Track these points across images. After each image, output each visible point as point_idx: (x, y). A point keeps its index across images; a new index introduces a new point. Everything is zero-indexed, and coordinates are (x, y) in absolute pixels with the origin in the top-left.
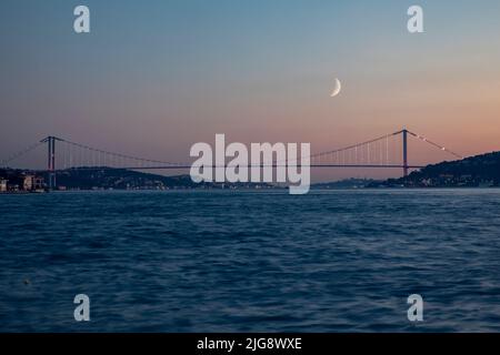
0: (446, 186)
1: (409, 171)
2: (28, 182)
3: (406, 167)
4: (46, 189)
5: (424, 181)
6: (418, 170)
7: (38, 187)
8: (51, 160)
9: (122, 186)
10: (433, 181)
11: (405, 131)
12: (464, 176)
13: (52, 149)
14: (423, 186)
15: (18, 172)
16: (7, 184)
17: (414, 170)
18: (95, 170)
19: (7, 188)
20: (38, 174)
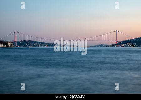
0: (129, 47)
1: (118, 42)
2: (9, 44)
3: (117, 41)
4: (14, 47)
5: (122, 45)
6: (121, 42)
7: (12, 46)
8: (15, 38)
9: (35, 46)
10: (125, 45)
11: (117, 31)
12: (134, 44)
13: (15, 35)
14: (122, 47)
15: (6, 41)
16: (3, 45)
17: (119, 42)
18: (28, 41)
19: (3, 46)
20: (12, 42)
